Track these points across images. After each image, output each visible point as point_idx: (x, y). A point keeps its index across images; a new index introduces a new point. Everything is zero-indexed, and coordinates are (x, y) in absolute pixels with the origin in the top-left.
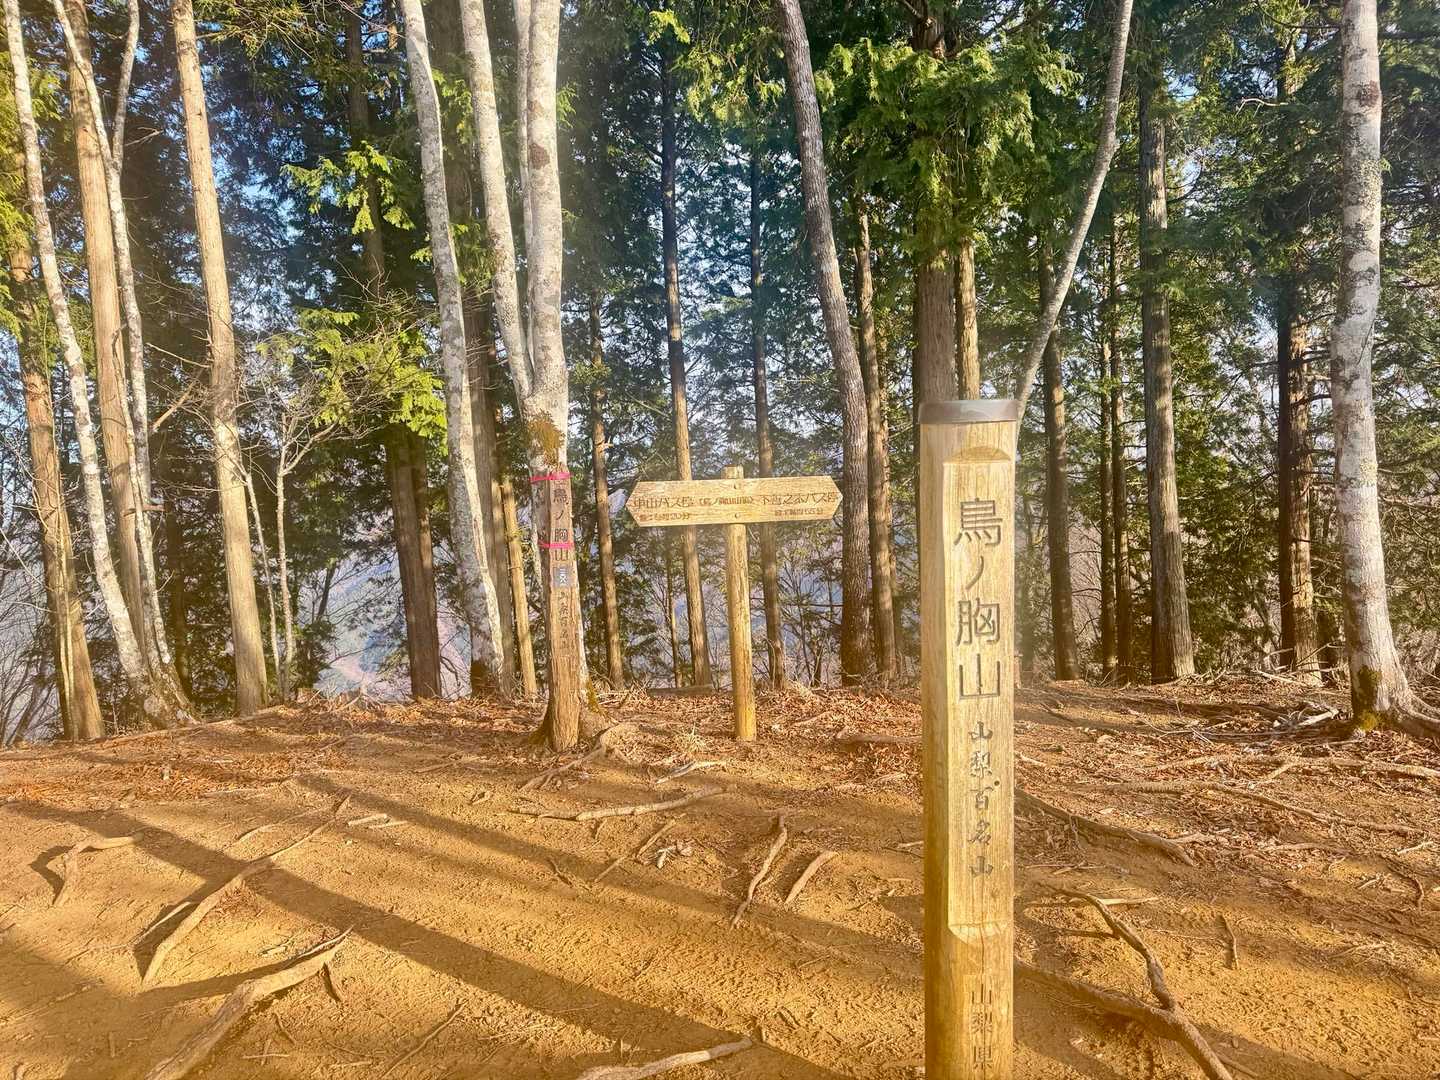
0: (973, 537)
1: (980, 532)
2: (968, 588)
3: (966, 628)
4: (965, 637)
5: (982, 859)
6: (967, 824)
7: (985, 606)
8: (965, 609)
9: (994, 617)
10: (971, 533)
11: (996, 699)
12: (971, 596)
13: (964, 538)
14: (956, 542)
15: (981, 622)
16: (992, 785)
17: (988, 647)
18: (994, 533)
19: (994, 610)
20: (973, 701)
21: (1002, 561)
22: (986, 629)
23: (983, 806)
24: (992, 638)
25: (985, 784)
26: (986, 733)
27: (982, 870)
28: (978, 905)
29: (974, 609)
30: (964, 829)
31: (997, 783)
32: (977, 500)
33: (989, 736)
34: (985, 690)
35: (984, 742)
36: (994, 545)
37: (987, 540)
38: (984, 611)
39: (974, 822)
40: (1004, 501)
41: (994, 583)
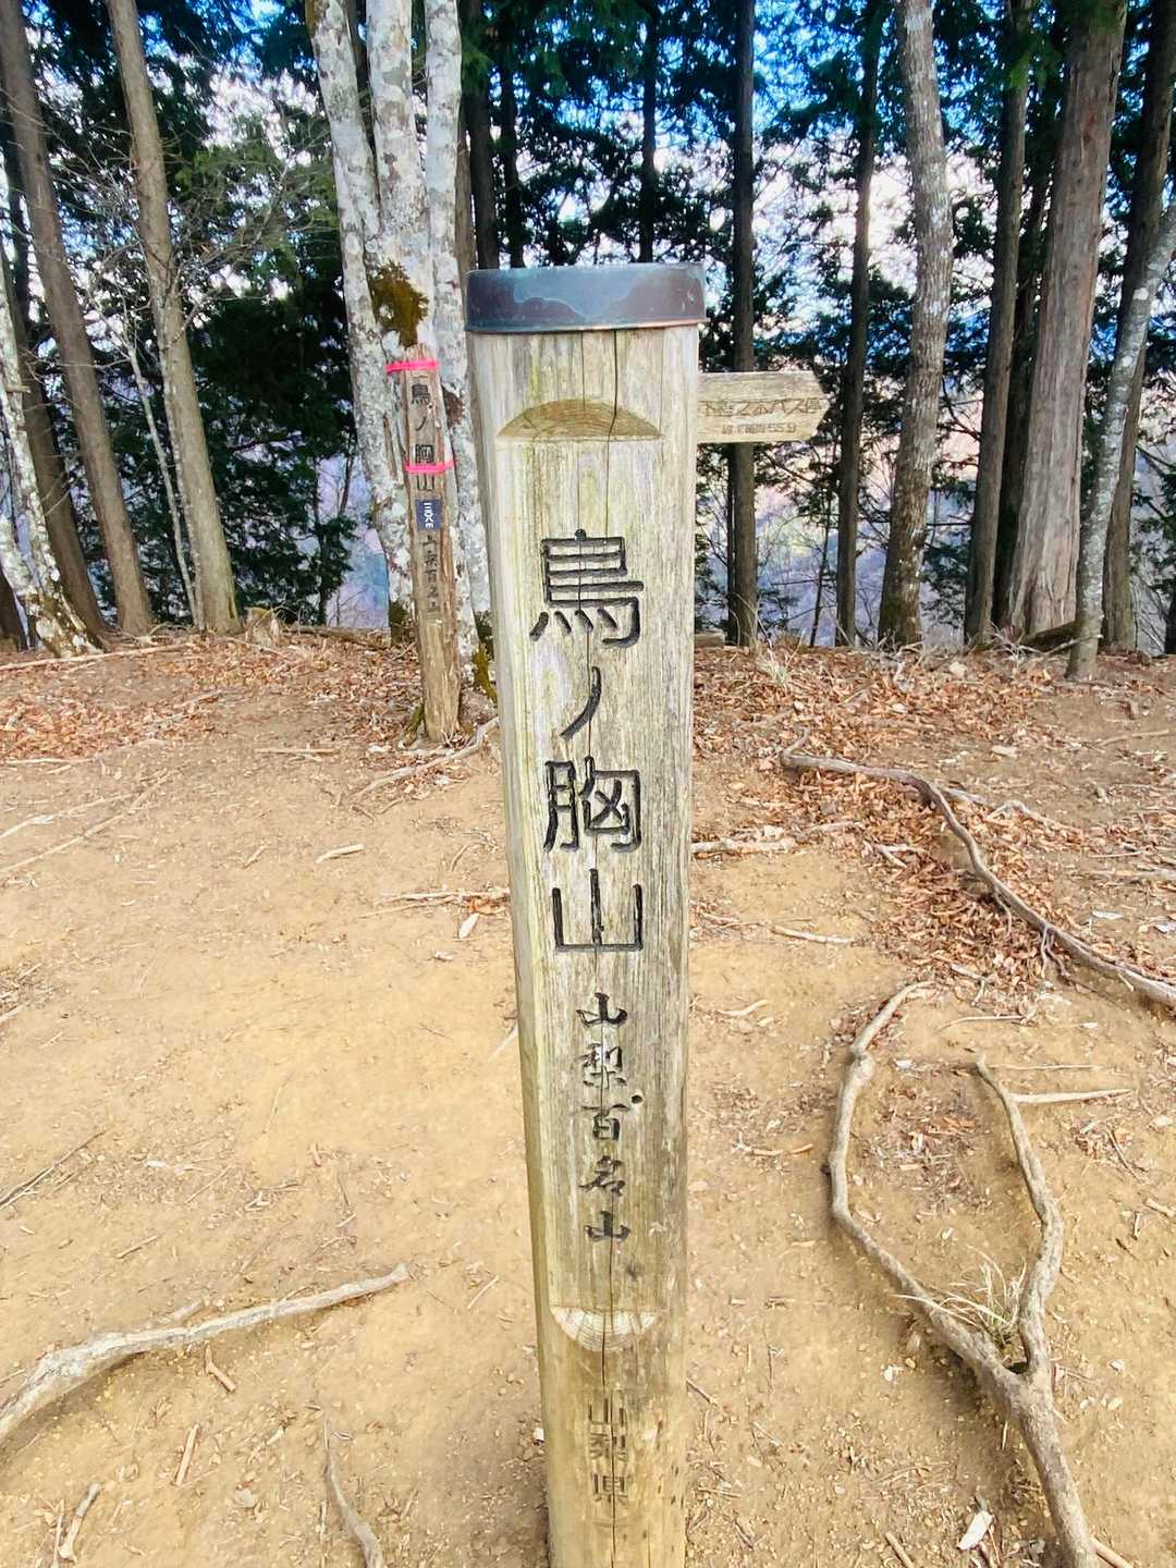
0: (575, 622)
1: (591, 613)
2: (569, 732)
3: (564, 818)
4: (565, 834)
5: (608, 1217)
6: (579, 1161)
7: (606, 774)
8: (562, 778)
9: (627, 797)
10: (568, 612)
11: (634, 955)
12: (573, 751)
13: (554, 627)
14: (536, 633)
15: (597, 807)
16: (627, 1101)
17: (615, 857)
18: (622, 615)
19: (627, 784)
20: (585, 956)
21: (645, 680)
22: (610, 821)
23: (609, 1134)
24: (624, 839)
25: (612, 1099)
26: (613, 1013)
27: (608, 1231)
28: (602, 1283)
29: (581, 780)
30: (572, 1169)
31: (636, 1099)
32: (581, 534)
33: (622, 1017)
34: (609, 937)
35: (608, 1029)
36: (624, 641)
37: (607, 633)
38: (607, 787)
39: (591, 1159)
40: (645, 539)
41: (625, 727)
